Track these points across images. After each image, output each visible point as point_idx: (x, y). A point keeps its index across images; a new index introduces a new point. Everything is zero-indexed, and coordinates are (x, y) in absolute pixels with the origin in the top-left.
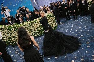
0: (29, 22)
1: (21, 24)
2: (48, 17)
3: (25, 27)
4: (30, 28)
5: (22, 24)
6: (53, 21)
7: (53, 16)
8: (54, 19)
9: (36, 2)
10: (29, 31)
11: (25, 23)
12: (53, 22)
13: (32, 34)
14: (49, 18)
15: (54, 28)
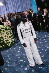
2: (4, 30)
6: (9, 35)
7: (9, 29)
12: (10, 37)
14: (4, 32)
15: (9, 45)
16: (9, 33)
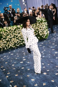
0: (15, 27)
1: (5, 28)
2: (39, 23)
3: (10, 33)
4: (15, 34)
5: (7, 29)
8: (46, 26)
9: (25, 2)
10: (14, 37)
11: (10, 28)
12: (45, 29)
13: (18, 42)
14: (40, 24)
15: (44, 37)
16: (44, 25)
